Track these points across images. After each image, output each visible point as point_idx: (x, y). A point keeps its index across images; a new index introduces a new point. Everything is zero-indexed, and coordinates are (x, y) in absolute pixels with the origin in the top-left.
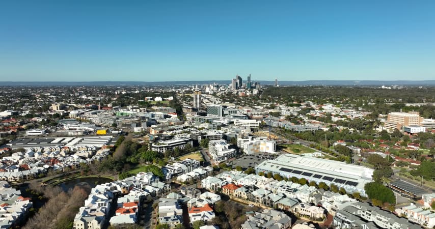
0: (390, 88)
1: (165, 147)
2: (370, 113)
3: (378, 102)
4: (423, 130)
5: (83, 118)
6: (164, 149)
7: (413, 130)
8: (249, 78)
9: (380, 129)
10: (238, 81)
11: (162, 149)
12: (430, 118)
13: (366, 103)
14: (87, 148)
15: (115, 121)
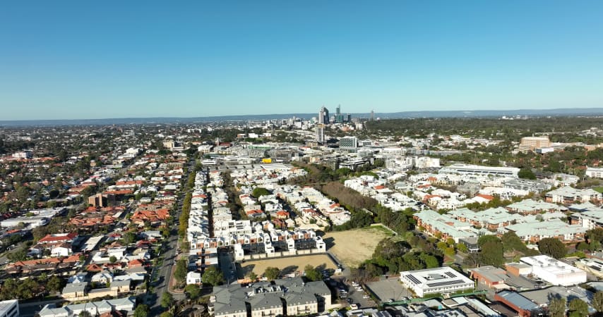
0: (512, 119)
2: (503, 141)
3: (506, 131)
4: (552, 150)
7: (544, 151)
8: (338, 110)
9: (515, 152)
10: (325, 114)
12: (557, 142)
13: (495, 134)
15: (266, 152)
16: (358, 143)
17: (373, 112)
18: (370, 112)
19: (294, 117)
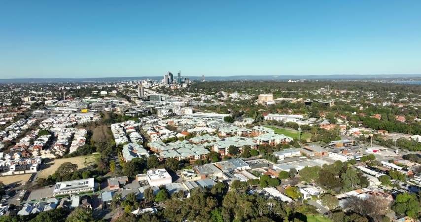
7: (269, 103)
8: (179, 74)
10: (170, 77)
19: (148, 79)
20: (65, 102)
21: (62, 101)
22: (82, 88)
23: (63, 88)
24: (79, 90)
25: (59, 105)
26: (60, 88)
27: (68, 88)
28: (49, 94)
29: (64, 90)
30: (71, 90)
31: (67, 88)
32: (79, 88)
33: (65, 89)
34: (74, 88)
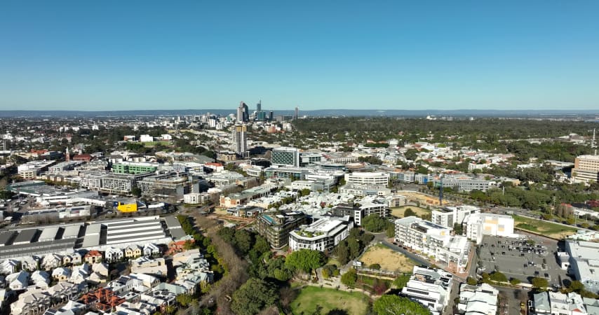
1: (324, 239)
5: (55, 178)
6: (323, 243)
8: (259, 106)
10: (244, 110)
11: (320, 245)
14: (142, 248)
15: (134, 183)
16: (300, 159)
17: (297, 109)
18: (294, 109)
19: (208, 113)
20: (70, 168)
21: (61, 165)
22: (102, 128)
23: (67, 129)
24: (96, 132)
25: (52, 179)
26: (61, 128)
27: (76, 129)
28: (38, 143)
29: (68, 132)
30: (83, 131)
31: (74, 128)
32: (95, 127)
33: (71, 131)
34: (86, 127)
